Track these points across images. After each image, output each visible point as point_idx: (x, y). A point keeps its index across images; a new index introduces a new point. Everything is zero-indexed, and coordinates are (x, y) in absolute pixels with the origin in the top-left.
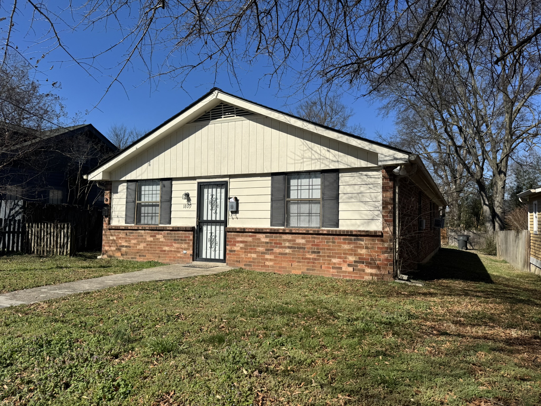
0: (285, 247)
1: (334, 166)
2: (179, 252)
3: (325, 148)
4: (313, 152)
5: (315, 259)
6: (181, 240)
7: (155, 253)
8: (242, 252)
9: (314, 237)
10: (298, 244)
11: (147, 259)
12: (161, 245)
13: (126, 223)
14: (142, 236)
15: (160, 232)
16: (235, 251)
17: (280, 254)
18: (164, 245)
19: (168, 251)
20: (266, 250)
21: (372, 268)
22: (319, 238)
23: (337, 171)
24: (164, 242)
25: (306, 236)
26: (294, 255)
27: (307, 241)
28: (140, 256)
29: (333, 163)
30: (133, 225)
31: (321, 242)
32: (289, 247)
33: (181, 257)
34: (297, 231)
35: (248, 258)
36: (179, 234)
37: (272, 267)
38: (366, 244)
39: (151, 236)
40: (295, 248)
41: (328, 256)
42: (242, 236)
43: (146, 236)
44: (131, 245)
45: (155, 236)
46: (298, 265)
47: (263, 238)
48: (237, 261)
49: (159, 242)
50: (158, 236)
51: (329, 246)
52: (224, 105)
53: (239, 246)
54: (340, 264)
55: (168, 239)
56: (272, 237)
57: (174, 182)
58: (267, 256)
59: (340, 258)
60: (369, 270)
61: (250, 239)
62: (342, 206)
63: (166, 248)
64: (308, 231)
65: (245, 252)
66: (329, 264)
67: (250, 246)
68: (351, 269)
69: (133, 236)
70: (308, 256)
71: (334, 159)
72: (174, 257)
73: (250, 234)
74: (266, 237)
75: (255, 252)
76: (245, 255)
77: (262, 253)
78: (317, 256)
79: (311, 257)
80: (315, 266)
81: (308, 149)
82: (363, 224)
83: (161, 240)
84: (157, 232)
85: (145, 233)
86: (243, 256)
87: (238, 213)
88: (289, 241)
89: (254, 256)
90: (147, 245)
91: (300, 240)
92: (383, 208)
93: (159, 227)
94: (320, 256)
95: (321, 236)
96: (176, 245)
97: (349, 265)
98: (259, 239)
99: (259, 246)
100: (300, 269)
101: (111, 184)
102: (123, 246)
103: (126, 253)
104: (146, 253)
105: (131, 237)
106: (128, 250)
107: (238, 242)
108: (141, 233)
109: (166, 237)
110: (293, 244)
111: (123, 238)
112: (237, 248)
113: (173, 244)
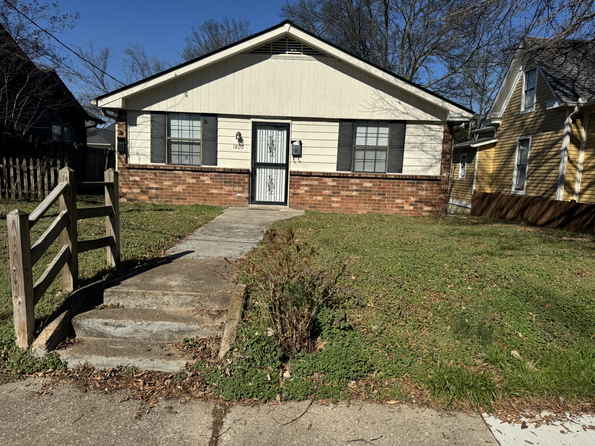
0: (352, 190)
1: (403, 117)
2: (231, 195)
3: (397, 100)
4: (385, 102)
5: (381, 200)
6: (234, 183)
7: (199, 196)
8: (308, 195)
9: (381, 182)
10: (366, 187)
11: (189, 202)
12: (206, 188)
13: (152, 162)
14: (180, 177)
15: (205, 174)
16: (298, 194)
17: (346, 196)
18: (212, 188)
19: (217, 194)
20: (333, 193)
21: (429, 206)
22: (385, 182)
23: (405, 122)
24: (211, 185)
25: (373, 180)
26: (361, 197)
27: (374, 185)
28: (178, 199)
29: (403, 115)
30: (164, 164)
31: (387, 185)
32: (356, 190)
33: (234, 201)
34: (366, 176)
35: (313, 201)
36: (231, 176)
37: (338, 208)
38: (426, 187)
39: (193, 178)
40: (362, 191)
41: (393, 198)
42: (307, 180)
43: (185, 177)
44: (164, 187)
45: (199, 178)
46: (364, 206)
47: (329, 182)
48: (301, 204)
49: (205, 184)
50: (202, 178)
51: (394, 189)
52: (289, 40)
53: (303, 189)
54: (403, 204)
55: (216, 182)
56: (339, 181)
57: (219, 119)
58: (334, 199)
59: (402, 199)
60: (426, 208)
61: (316, 183)
62: (406, 154)
63: (215, 191)
64: (376, 175)
65: (310, 195)
66: (393, 204)
67: (316, 189)
68: (412, 208)
69: (167, 177)
70: (374, 197)
71: (405, 111)
72: (225, 201)
73: (316, 178)
74: (333, 181)
75: (321, 195)
76: (310, 198)
77: (329, 196)
78: (383, 198)
79: (377, 198)
80: (380, 207)
81: (380, 99)
82: (422, 170)
83: (206, 182)
84: (201, 173)
85: (184, 174)
86: (308, 199)
87: (301, 157)
88: (356, 184)
89: (320, 198)
90: (188, 187)
91: (368, 184)
92: (443, 157)
93: (202, 168)
94: (386, 198)
95: (387, 181)
96: (227, 188)
97: (411, 205)
98: (326, 183)
99: (325, 189)
100: (366, 209)
101: (126, 114)
102: (152, 188)
103: (157, 197)
104: (187, 196)
105: (163, 178)
106: (159, 192)
107: (303, 185)
108: (178, 174)
109: (213, 179)
110: (360, 187)
111: (151, 179)
112: (302, 191)
113: (224, 187)
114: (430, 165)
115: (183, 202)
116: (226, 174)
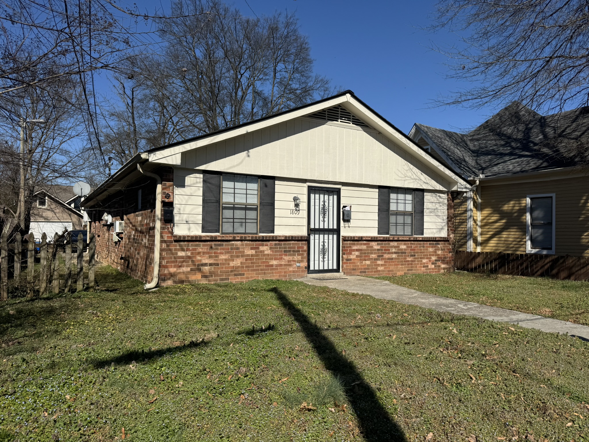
0: (392, 253)
2: (290, 265)
4: (413, 173)
5: (413, 261)
6: (294, 251)
7: (258, 270)
8: (358, 260)
9: (412, 244)
10: (402, 249)
11: (247, 278)
12: (266, 259)
13: (203, 232)
14: (238, 248)
15: (265, 243)
16: (351, 260)
17: (389, 259)
18: (272, 259)
19: (277, 266)
20: (378, 256)
21: (444, 264)
22: (414, 244)
24: (271, 255)
25: (406, 242)
26: (399, 259)
27: (407, 247)
28: (235, 275)
30: (218, 234)
31: (416, 247)
32: (395, 253)
33: (294, 272)
34: (403, 239)
35: (363, 266)
36: (290, 244)
37: (383, 271)
38: (441, 247)
39: (252, 249)
40: (399, 253)
41: (420, 258)
42: (357, 244)
43: (243, 248)
44: (219, 262)
45: (258, 248)
46: (401, 268)
47: (375, 245)
48: (354, 269)
49: (264, 255)
50: (261, 248)
51: (421, 250)
52: (341, 109)
53: (354, 254)
54: (427, 263)
55: (276, 251)
56: (382, 244)
57: (276, 182)
58: (379, 262)
59: (427, 258)
60: (443, 266)
61: (364, 247)
62: (426, 219)
63: (274, 262)
64: (406, 238)
65: (360, 260)
66: (421, 264)
67: (365, 253)
68: (433, 266)
69: (223, 249)
70: (408, 259)
72: (285, 272)
73: (365, 242)
74: (378, 244)
75: (369, 259)
77: (375, 259)
78: (414, 258)
79: (410, 259)
80: (413, 267)
82: (437, 232)
83: (266, 252)
84: (260, 242)
85: (242, 245)
86: (359, 264)
87: (350, 222)
88: (395, 247)
89: (368, 262)
90: (246, 260)
91: (403, 247)
92: (448, 221)
93: (259, 237)
94: (416, 258)
95: (416, 242)
96: (287, 258)
97: (432, 264)
98: (372, 247)
99: (372, 253)
100: (403, 270)
101: (173, 172)
102: (205, 265)
103: (211, 274)
104: (246, 271)
105: (219, 251)
106: (213, 268)
107: (354, 250)
108: (236, 245)
109: (273, 248)
110: (398, 250)
111: (204, 253)
112: (353, 256)
113: (284, 257)
114: (441, 227)
115: (241, 278)
116: (286, 242)
